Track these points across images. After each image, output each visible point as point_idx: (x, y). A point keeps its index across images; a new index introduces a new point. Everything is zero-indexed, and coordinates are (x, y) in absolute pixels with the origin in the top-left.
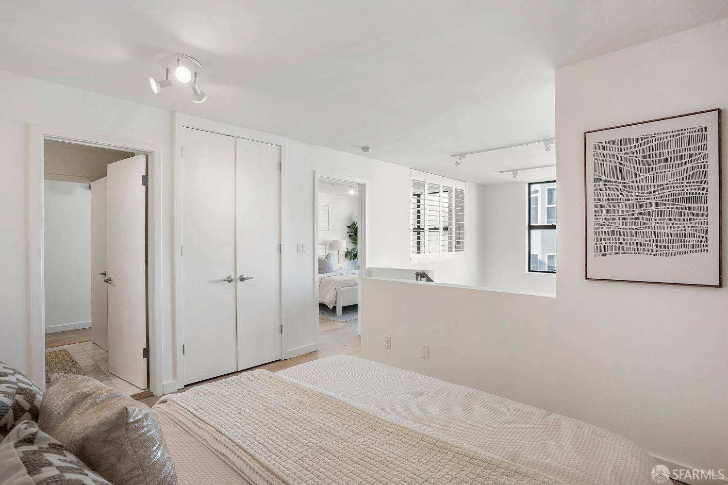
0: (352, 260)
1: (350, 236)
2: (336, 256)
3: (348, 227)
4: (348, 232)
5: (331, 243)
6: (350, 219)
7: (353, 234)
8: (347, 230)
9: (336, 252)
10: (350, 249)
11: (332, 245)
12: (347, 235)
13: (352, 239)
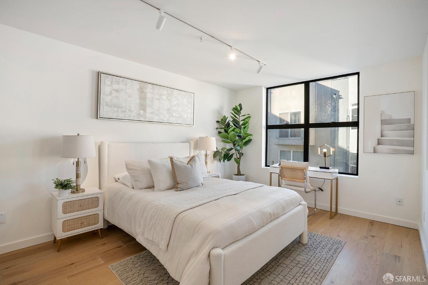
0: (222, 161)
1: (220, 133)
2: (203, 157)
3: (218, 122)
4: (217, 128)
5: (197, 141)
6: (219, 112)
7: (223, 131)
8: (216, 125)
9: (203, 152)
10: (220, 149)
11: (198, 144)
12: (216, 132)
13: (221, 137)
